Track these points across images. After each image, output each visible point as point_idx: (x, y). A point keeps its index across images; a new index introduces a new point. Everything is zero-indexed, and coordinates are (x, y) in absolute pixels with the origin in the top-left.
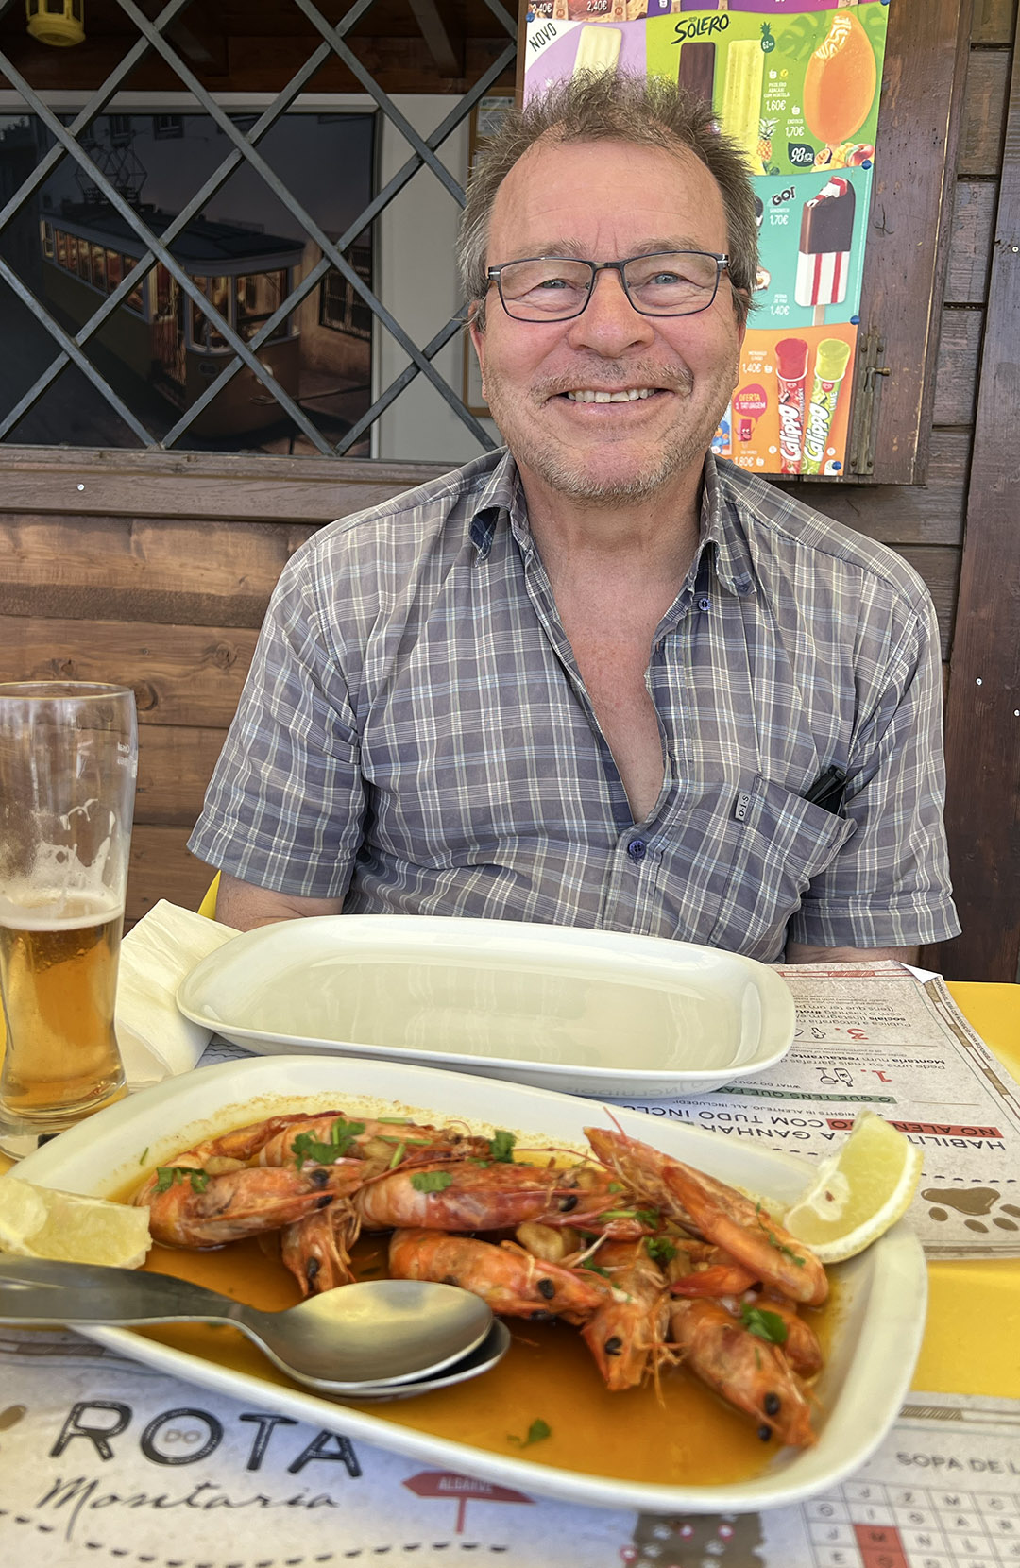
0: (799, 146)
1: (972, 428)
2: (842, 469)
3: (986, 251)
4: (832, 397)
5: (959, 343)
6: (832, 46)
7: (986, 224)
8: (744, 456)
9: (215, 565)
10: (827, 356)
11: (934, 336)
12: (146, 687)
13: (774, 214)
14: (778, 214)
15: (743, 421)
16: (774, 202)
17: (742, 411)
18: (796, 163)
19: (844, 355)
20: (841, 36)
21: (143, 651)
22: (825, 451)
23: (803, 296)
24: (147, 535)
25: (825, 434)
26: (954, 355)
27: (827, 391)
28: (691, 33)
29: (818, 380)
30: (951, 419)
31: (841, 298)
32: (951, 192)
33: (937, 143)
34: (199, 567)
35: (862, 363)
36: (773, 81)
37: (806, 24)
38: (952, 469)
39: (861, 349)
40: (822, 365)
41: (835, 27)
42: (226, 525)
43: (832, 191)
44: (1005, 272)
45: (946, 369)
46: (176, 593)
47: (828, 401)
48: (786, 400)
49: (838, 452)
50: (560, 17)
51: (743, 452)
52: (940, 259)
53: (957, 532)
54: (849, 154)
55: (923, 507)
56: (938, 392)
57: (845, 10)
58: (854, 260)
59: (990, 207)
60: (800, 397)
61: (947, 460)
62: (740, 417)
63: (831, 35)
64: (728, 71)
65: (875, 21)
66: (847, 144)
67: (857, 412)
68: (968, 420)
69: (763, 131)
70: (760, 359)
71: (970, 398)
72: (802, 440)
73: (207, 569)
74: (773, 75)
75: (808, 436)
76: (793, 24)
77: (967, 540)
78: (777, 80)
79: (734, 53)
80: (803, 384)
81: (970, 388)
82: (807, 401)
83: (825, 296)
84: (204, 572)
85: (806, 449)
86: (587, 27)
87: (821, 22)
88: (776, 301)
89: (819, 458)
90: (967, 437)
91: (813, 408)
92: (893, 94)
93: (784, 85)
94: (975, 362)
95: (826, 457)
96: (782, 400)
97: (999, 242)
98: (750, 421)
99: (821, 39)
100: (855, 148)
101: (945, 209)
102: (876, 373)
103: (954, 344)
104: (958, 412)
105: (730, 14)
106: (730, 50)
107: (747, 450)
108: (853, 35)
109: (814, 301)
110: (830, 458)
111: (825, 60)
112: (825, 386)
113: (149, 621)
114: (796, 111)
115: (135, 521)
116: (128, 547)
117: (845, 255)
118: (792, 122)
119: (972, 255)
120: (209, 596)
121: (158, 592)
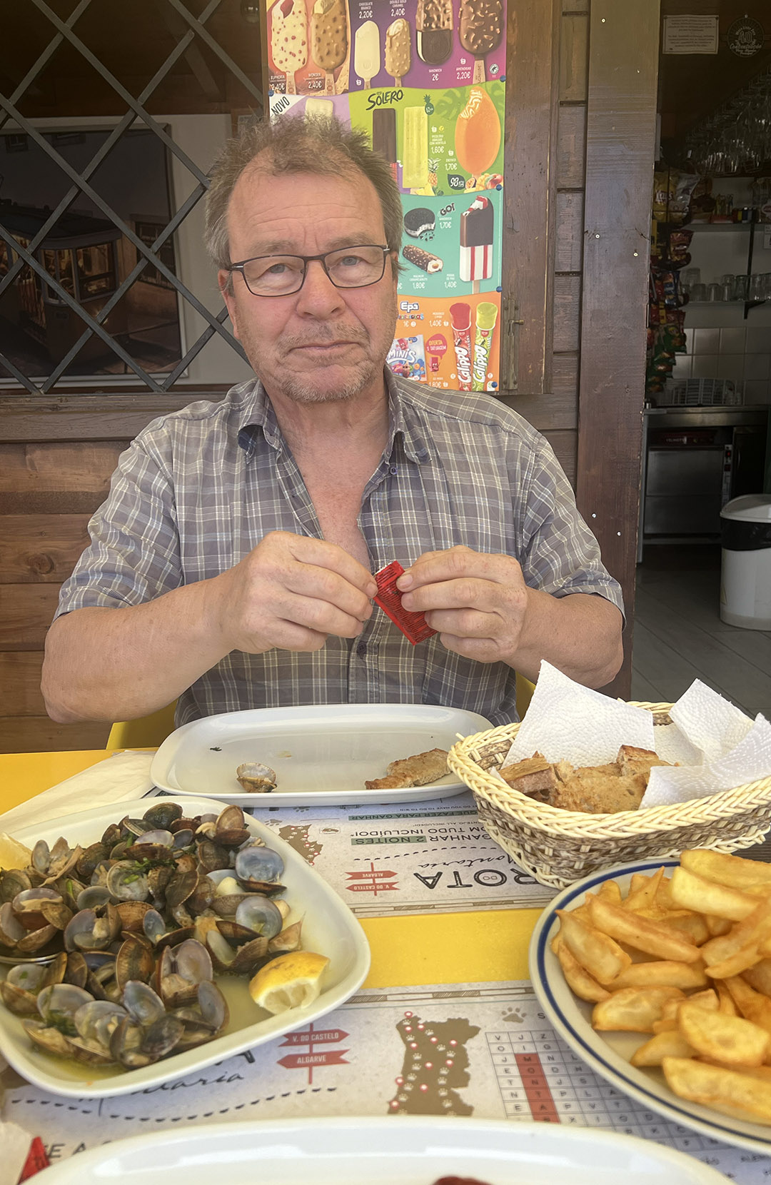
0: (455, 176)
1: (579, 352)
2: (498, 387)
3: (580, 238)
4: (488, 340)
5: (566, 298)
6: (471, 110)
7: (578, 221)
8: (435, 381)
9: (86, 471)
10: (483, 314)
11: (550, 297)
12: (45, 557)
13: (442, 221)
14: (445, 221)
15: (433, 358)
16: (441, 213)
17: (431, 352)
18: (453, 187)
19: (494, 312)
20: (476, 103)
21: (41, 533)
22: (486, 376)
23: (464, 274)
24: (37, 454)
25: (486, 365)
26: (564, 306)
27: (484, 336)
28: (379, 103)
29: (479, 329)
30: (566, 348)
31: (489, 275)
32: (553, 203)
33: (542, 172)
34: (75, 474)
35: (505, 318)
36: (434, 134)
37: (453, 96)
38: (568, 379)
39: (504, 308)
40: (480, 319)
41: (472, 97)
42: (92, 444)
43: (478, 205)
44: (592, 251)
45: (560, 314)
46: (60, 493)
47: (486, 343)
48: (459, 343)
49: (494, 376)
50: (291, 93)
51: (434, 379)
52: (550, 248)
53: (574, 420)
54: (487, 181)
55: (551, 406)
56: (556, 331)
57: (477, 86)
58: (495, 250)
59: (580, 209)
60: (468, 341)
61: (565, 375)
62: (430, 356)
63: (470, 102)
64: (405, 128)
65: (497, 93)
66: (486, 174)
67: (505, 349)
68: (576, 347)
69: (431, 166)
70: (440, 317)
71: (577, 333)
72: (472, 370)
73: (81, 475)
74: (434, 130)
75: (475, 366)
76: (444, 95)
77: (582, 426)
78: (437, 133)
79: (408, 115)
80: (469, 332)
81: (576, 327)
82: (473, 344)
83: (479, 275)
84: (79, 477)
85: (474, 375)
86: (309, 99)
87: (463, 94)
88: (448, 279)
89: (483, 380)
90: (576, 359)
91: (477, 348)
92: (512, 140)
93: (442, 136)
94: (578, 310)
95: (487, 380)
96: (457, 344)
97: (587, 232)
98: (437, 358)
99: (463, 105)
100: (491, 177)
101: (551, 214)
102: (515, 323)
103: (564, 299)
104: (569, 342)
105: (404, 89)
106: (405, 114)
107: (436, 377)
108: (484, 101)
109: (472, 278)
110: (490, 380)
111: (467, 119)
112: (483, 333)
113: (44, 513)
114: (451, 153)
115: (27, 446)
116: (24, 464)
117: (490, 247)
118: (448, 160)
119: (571, 241)
120: (84, 493)
121: (48, 492)
